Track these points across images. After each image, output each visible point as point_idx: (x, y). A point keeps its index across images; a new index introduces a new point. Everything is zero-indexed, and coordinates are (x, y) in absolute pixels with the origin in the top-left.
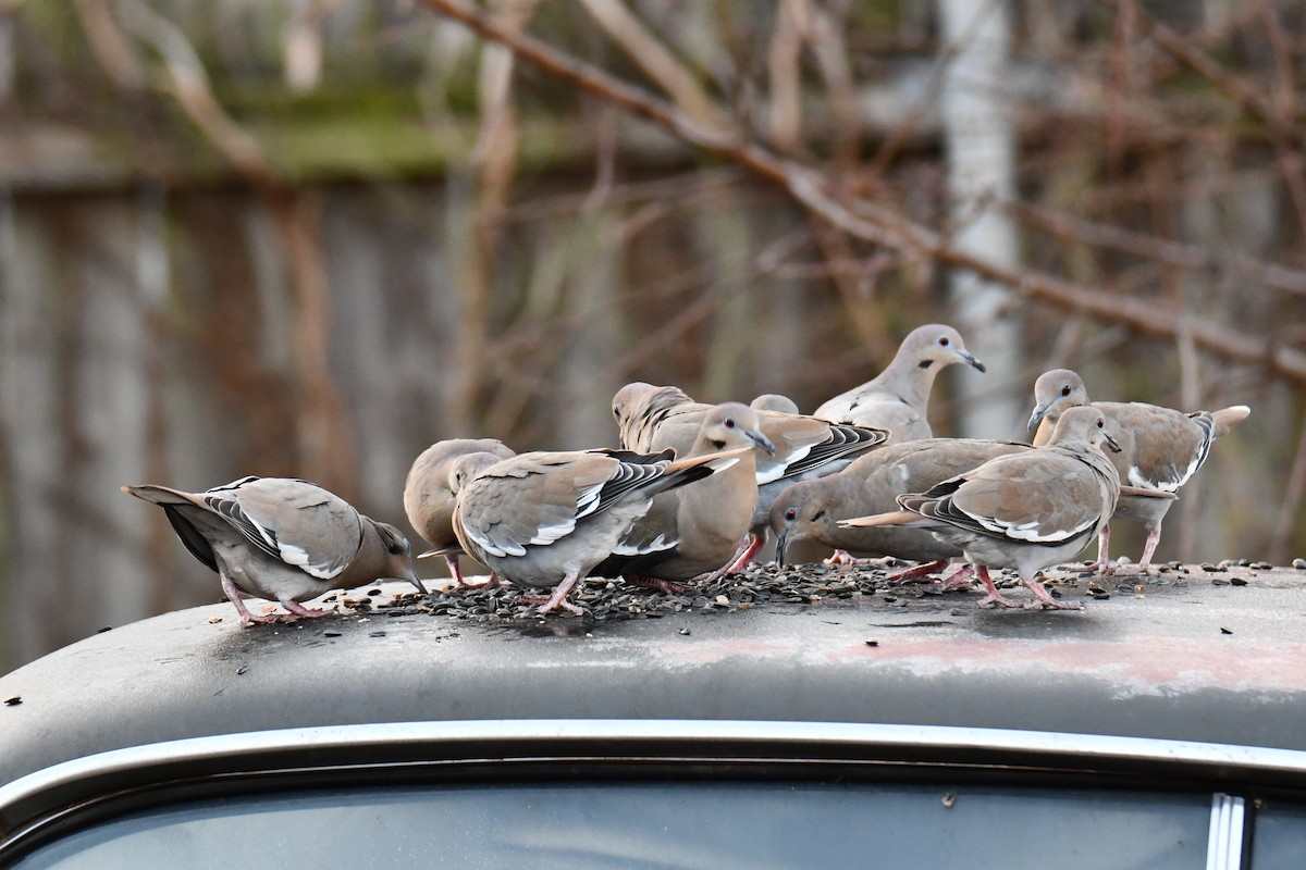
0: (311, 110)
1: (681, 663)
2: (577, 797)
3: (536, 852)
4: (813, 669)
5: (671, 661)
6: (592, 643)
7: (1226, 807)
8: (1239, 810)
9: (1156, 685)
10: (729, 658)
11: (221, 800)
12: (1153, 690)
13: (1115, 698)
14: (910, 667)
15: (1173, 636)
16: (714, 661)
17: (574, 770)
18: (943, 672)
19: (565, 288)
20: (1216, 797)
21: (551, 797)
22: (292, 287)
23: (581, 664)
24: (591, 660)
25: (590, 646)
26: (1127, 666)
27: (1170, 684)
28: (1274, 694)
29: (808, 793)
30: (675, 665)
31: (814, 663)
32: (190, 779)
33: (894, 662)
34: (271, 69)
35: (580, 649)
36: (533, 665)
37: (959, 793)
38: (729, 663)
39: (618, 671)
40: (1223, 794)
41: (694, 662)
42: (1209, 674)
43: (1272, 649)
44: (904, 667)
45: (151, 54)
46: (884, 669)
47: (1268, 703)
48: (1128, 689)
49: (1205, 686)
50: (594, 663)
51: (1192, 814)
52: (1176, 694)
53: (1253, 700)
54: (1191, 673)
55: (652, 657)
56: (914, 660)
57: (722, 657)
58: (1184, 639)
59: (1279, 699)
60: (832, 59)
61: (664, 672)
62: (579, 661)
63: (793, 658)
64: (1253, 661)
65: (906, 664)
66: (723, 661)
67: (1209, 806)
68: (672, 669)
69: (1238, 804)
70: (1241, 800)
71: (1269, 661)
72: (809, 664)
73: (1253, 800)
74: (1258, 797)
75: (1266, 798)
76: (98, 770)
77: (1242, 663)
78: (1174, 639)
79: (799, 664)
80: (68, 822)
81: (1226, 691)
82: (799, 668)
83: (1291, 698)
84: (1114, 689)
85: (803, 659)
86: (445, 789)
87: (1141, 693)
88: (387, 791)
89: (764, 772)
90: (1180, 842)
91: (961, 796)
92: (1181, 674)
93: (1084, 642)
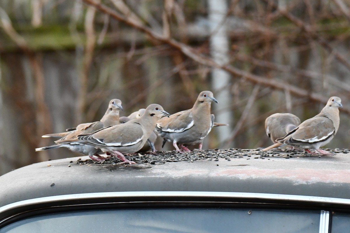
2: (149, 212)
3: (138, 227)
4: (213, 177)
5: (174, 176)
7: (324, 214)
8: (328, 215)
9: (305, 181)
10: (190, 175)
12: (304, 183)
13: (294, 185)
14: (239, 177)
15: (308, 168)
16: (186, 175)
17: (148, 205)
18: (248, 178)
19: (108, 79)
20: (322, 211)
21: (142, 212)
22: (34, 79)
26: (297, 176)
27: (309, 181)
28: (336, 183)
29: (212, 211)
30: (175, 177)
31: (213, 176)
32: (44, 208)
33: (234, 175)
37: (252, 211)
38: (190, 176)
40: (323, 210)
41: (180, 176)
42: (319, 178)
43: (335, 171)
44: (237, 177)
46: (232, 177)
47: (335, 186)
48: (298, 182)
49: (318, 182)
50: (153, 176)
51: (315, 216)
52: (311, 184)
53: (331, 185)
54: (314, 178)
55: (169, 175)
56: (240, 175)
57: (188, 174)
58: (312, 169)
59: (338, 185)
61: (172, 179)
62: (149, 176)
63: (207, 175)
64: (330, 175)
65: (238, 176)
66: (188, 175)
67: (320, 214)
68: (175, 178)
69: (328, 213)
70: (329, 212)
71: (335, 175)
72: (211, 176)
73: (332, 212)
74: (333, 211)
75: (335, 211)
76: (21, 206)
77: (328, 175)
78: (309, 169)
79: (209, 176)
80: (12, 220)
81: (324, 183)
82: (209, 177)
83: (342, 185)
84: (294, 182)
85: (210, 175)
86: (114, 210)
87: (301, 183)
88: (98, 211)
89: (200, 205)
90: (312, 223)
91: (253, 211)
92: (312, 178)
93: (285, 170)
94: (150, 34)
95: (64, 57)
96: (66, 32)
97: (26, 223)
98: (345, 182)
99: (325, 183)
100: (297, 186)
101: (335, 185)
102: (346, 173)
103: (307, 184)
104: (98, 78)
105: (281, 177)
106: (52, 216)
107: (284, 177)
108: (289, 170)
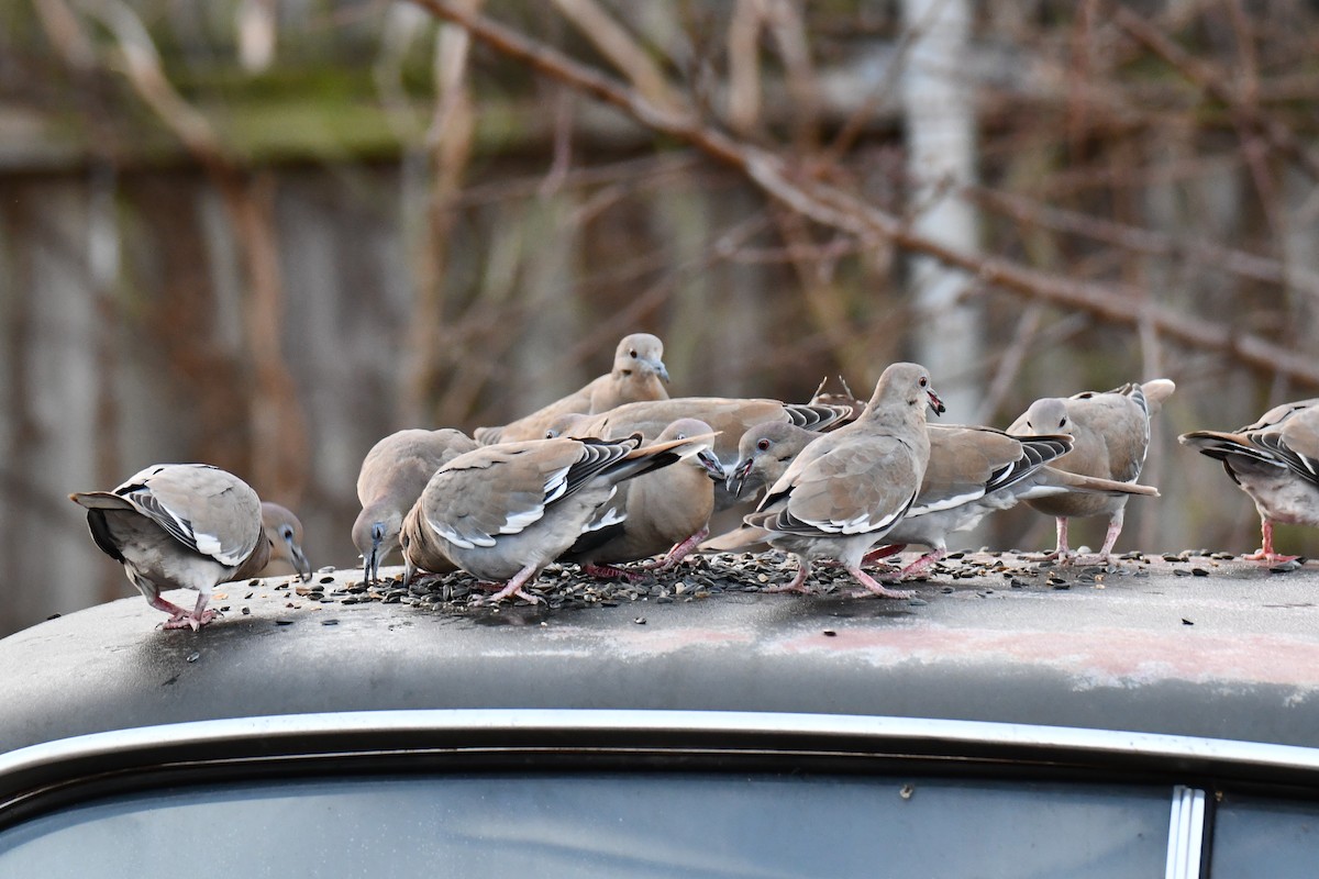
0: (266, 90)
1: (637, 652)
2: (530, 788)
3: (490, 843)
4: (770, 659)
5: (626, 651)
6: (546, 631)
7: (1187, 800)
8: (1200, 803)
9: (1117, 677)
10: (685, 648)
11: (171, 790)
12: (1114, 682)
13: (1075, 689)
14: (868, 658)
15: (1133, 627)
16: (671, 651)
17: (528, 761)
18: (901, 663)
20: (1177, 790)
21: (505, 788)
22: (244, 271)
23: (535, 653)
24: (546, 649)
25: (545, 635)
26: (1088, 657)
27: (1130, 675)
28: (1233, 685)
29: (764, 784)
30: (631, 654)
31: (771, 653)
32: (138, 769)
33: (852, 652)
34: (225, 49)
35: (534, 638)
36: (487, 654)
37: (917, 785)
38: (685, 653)
39: (572, 660)
40: (1184, 787)
41: (650, 651)
42: (1170, 665)
43: (1234, 640)
44: (861, 658)
45: (103, 33)
46: (841, 659)
47: (1230, 695)
48: (1088, 680)
49: (1165, 677)
50: (549, 653)
51: (1156, 806)
52: (1137, 686)
53: (1214, 692)
54: (1152, 664)
55: (608, 647)
56: (872, 650)
57: (678, 647)
58: (1145, 630)
59: (1240, 690)
60: (792, 42)
61: (619, 662)
62: (533, 650)
63: (750, 648)
64: (1214, 652)
65: (864, 654)
66: (679, 651)
67: (1170, 799)
68: (628, 658)
69: (1199, 796)
70: (1202, 793)
71: (1230, 652)
72: (766, 654)
73: (1213, 792)
74: (1220, 790)
75: (1228, 791)
77: (1203, 654)
78: (1134, 630)
79: (755, 654)
80: (16, 811)
81: (1188, 682)
82: (756, 657)
83: (1253, 690)
84: (1073, 680)
85: (760, 649)
86: (398, 779)
87: (1101, 684)
88: (339, 781)
89: (720, 763)
90: (1140, 835)
91: (920, 789)
92: (1142, 665)
93: (1043, 632)
94: (626, 109)
95: (356, 189)
96: (365, 93)
97: (72, 823)
98: (1267, 681)
99: (1192, 685)
100: (1086, 693)
101: (1226, 691)
102: (1273, 646)
103: (1123, 686)
104: (480, 270)
105: (1025, 660)
106: (166, 798)
107: (1037, 661)
108: (1061, 632)
